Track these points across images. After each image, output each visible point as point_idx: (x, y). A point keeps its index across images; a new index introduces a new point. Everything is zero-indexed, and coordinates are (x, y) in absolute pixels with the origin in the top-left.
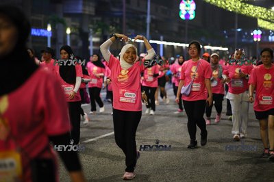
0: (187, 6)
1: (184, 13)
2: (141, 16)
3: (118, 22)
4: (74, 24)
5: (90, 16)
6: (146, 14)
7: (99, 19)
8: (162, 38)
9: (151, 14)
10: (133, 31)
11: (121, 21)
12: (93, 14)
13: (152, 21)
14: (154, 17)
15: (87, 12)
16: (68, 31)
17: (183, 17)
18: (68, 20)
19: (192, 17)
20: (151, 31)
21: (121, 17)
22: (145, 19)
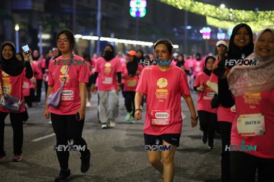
0: (137, 3)
1: (135, 10)
2: (92, 13)
3: (68, 18)
4: (23, 20)
5: (39, 12)
6: (96, 10)
7: (49, 15)
8: (112, 35)
9: (102, 11)
10: (83, 29)
11: (71, 17)
12: (43, 10)
13: (103, 18)
14: (105, 14)
15: (36, 9)
16: (17, 28)
17: (133, 14)
18: (16, 16)
19: (143, 14)
20: (101, 28)
21: (71, 14)
22: (95, 16)
